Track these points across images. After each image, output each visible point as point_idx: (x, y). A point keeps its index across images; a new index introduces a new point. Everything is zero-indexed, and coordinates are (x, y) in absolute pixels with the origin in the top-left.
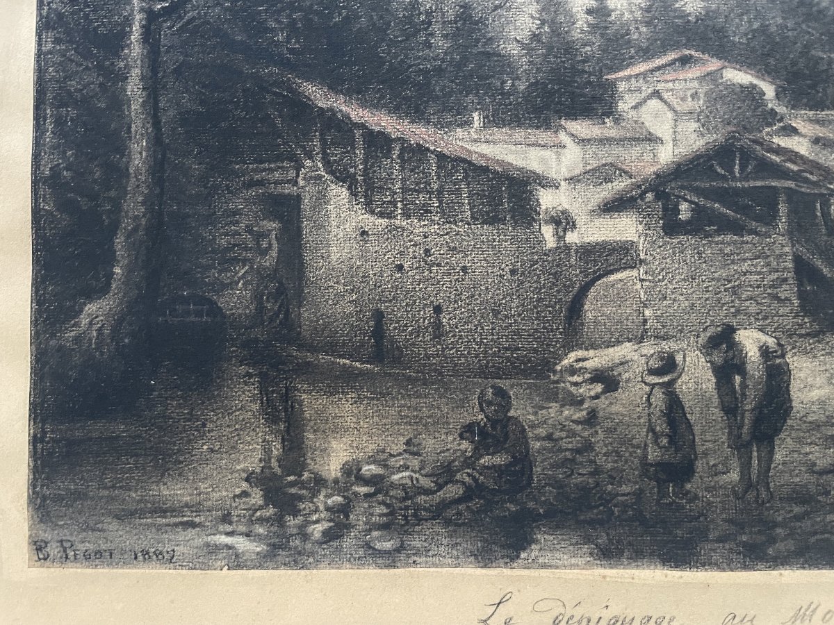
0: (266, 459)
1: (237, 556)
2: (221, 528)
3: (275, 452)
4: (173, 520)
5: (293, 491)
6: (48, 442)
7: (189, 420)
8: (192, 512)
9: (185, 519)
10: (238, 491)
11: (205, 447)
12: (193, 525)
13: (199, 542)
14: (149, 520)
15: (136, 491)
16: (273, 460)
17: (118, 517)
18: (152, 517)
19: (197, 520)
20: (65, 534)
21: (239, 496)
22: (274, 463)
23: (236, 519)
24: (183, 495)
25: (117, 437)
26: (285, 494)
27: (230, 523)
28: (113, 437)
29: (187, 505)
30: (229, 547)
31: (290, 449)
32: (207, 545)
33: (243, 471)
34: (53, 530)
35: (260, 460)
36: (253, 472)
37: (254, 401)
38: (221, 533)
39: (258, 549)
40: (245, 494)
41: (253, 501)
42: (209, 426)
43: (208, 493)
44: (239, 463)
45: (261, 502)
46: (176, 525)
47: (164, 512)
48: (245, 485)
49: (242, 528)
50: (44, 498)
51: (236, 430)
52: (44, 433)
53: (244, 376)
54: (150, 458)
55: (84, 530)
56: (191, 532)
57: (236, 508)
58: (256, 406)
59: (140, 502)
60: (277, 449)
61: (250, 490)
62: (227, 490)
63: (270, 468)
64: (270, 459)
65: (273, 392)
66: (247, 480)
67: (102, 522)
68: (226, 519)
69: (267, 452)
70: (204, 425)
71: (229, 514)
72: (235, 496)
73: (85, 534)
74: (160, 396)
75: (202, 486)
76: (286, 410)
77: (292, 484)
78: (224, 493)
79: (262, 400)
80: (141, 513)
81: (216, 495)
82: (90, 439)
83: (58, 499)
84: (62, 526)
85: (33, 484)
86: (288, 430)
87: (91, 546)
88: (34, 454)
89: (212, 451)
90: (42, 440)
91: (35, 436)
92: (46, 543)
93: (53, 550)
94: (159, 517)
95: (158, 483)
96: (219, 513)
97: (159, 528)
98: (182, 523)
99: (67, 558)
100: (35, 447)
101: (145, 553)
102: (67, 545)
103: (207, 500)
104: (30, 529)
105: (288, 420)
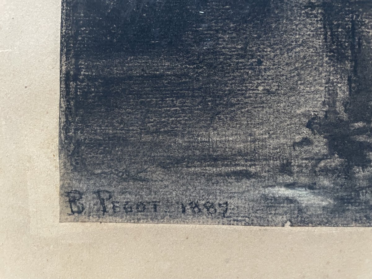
0: (331, 103)
1: (300, 210)
2: (280, 179)
3: (341, 95)
4: (224, 170)
5: (362, 138)
6: (82, 81)
7: (243, 57)
8: (246, 160)
9: (238, 168)
10: (298, 138)
11: (261, 88)
12: (247, 175)
13: (255, 194)
14: (198, 169)
15: (183, 136)
16: (338, 104)
17: (163, 166)
18: (201, 166)
19: (252, 170)
20: (103, 184)
21: (300, 144)
22: (340, 108)
23: (296, 169)
24: (235, 142)
25: (161, 76)
26: (353, 142)
27: (291, 174)
28: (155, 76)
29: (240, 153)
30: (290, 200)
31: (358, 92)
32: (265, 198)
33: (304, 115)
34: (89, 179)
35: (324, 103)
36: (316, 117)
37: (317, 36)
38: (280, 185)
39: (324, 204)
40: (306, 141)
41: (316, 150)
42: (266, 63)
43: (264, 140)
44: (300, 107)
45: (325, 151)
46: (228, 175)
47: (215, 160)
48: (306, 132)
49: (304, 180)
50: (78, 144)
51: (296, 69)
52: (78, 70)
53: (306, 7)
54: (198, 100)
55: (125, 180)
56: (246, 184)
57: (297, 156)
58: (319, 42)
59: (187, 148)
60: (343, 91)
61: (312, 137)
62: (285, 137)
63: (336, 113)
64: (334, 102)
65: (338, 26)
66: (309, 126)
67: (145, 171)
68: (286, 169)
69: (332, 94)
70: (260, 63)
71: (289, 164)
72: (295, 144)
73: (125, 184)
74: (210, 28)
75: (257, 132)
76: (352, 47)
77: (360, 131)
78: (283, 141)
79: (325, 35)
80: (189, 161)
81: (273, 143)
82: (130, 78)
83: (95, 145)
84: (98, 175)
85: (65, 128)
86: (355, 71)
87: (132, 198)
88: (66, 94)
89: (268, 92)
90: (75, 78)
91: (67, 74)
92: (81, 194)
93: (89, 201)
94: (208, 166)
95: (207, 128)
96: (278, 163)
97: (209, 178)
98: (235, 173)
99: (104, 211)
100: (67, 86)
101: (195, 205)
102: (105, 196)
103: (264, 147)
104: (62, 178)
105: (355, 60)
